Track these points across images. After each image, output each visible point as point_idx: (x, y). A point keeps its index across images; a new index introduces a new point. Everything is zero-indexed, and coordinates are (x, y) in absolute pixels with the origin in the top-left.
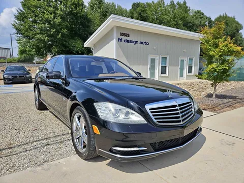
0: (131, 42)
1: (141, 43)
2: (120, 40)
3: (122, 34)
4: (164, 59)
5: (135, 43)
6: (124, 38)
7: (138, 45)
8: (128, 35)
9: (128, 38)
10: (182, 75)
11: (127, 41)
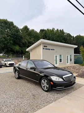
0: (48, 49)
1: (52, 49)
2: (44, 49)
3: (44, 46)
4: (61, 56)
5: (49, 49)
6: (45, 48)
7: (50, 50)
8: (47, 47)
9: (47, 48)
10: (68, 63)
11: (46, 49)
